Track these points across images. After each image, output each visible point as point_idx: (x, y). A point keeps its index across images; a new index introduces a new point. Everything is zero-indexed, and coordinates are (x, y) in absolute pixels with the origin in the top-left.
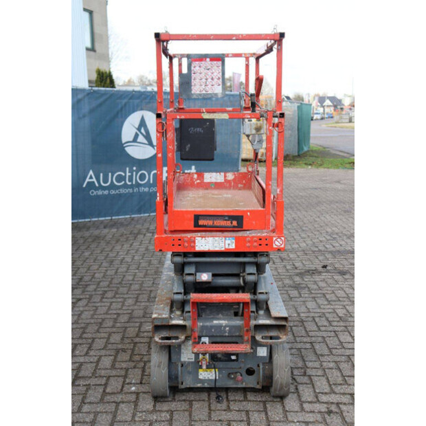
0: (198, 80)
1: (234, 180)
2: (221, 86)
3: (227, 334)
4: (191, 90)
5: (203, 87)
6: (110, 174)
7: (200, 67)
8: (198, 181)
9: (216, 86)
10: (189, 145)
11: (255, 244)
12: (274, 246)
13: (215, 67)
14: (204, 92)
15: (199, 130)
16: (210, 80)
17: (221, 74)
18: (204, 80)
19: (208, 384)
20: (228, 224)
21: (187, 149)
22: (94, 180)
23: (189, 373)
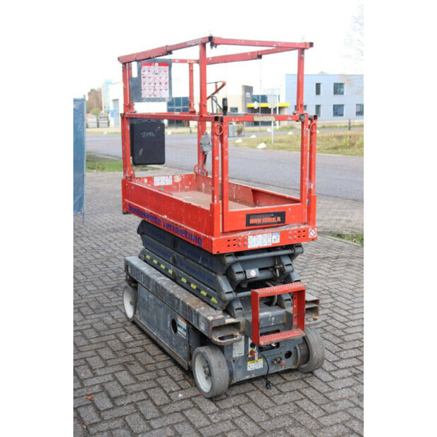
0: (147, 85)
1: (181, 182)
2: (168, 91)
3: (273, 324)
4: (141, 94)
5: (152, 91)
7: (149, 71)
9: (163, 91)
10: (142, 150)
11: (295, 237)
12: (310, 237)
13: (163, 72)
14: (153, 96)
15: (151, 134)
16: (158, 84)
17: (168, 79)
18: (153, 85)
19: (255, 374)
20: (274, 220)
21: (140, 154)
23: (240, 367)
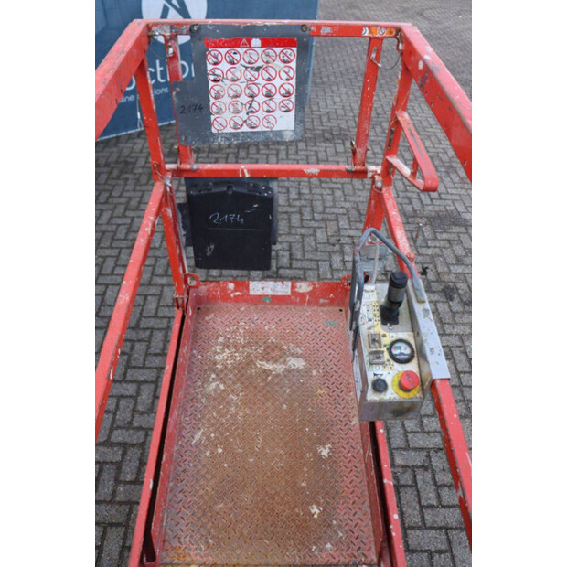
0: (226, 100)
1: (310, 293)
2: (292, 114)
4: (210, 125)
5: (244, 115)
7: (232, 63)
8: (237, 293)
9: (277, 113)
10: (212, 247)
13: (278, 64)
14: (245, 128)
15: (233, 217)
16: (261, 98)
18: (244, 99)
21: (209, 254)
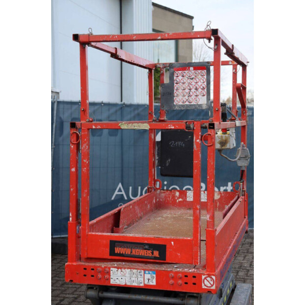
0: (180, 91)
1: (220, 200)
2: (206, 96)
4: (174, 101)
5: (187, 97)
6: (140, 188)
7: (183, 76)
8: (180, 200)
9: (200, 97)
10: (169, 160)
11: (180, 282)
13: (200, 76)
14: (187, 103)
15: (180, 143)
16: (193, 90)
17: (205, 83)
18: (187, 91)
20: (148, 253)
21: (167, 165)
22: (123, 193)
